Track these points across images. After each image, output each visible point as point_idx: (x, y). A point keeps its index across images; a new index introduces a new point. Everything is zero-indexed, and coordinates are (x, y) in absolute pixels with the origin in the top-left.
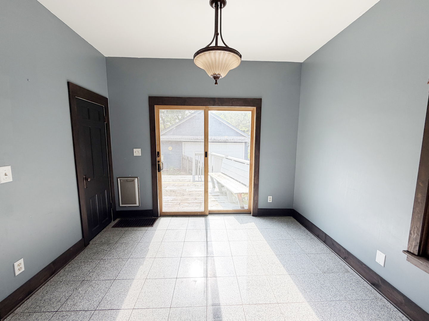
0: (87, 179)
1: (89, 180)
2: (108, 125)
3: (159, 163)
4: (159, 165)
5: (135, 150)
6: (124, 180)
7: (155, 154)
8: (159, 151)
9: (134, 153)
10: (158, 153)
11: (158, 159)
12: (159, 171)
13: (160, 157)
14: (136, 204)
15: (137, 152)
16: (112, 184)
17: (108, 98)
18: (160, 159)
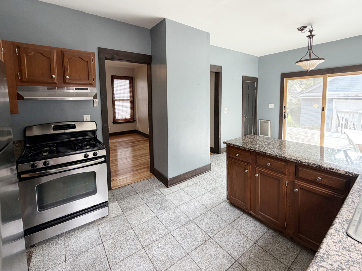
0: (246, 117)
1: (246, 118)
2: (257, 91)
3: (285, 113)
4: (284, 114)
5: (270, 105)
6: (262, 121)
7: (282, 107)
8: (285, 106)
9: (270, 106)
10: (285, 107)
11: (284, 111)
12: (284, 118)
13: (286, 110)
14: (268, 136)
15: (271, 106)
16: (256, 122)
17: (258, 77)
18: (286, 111)
